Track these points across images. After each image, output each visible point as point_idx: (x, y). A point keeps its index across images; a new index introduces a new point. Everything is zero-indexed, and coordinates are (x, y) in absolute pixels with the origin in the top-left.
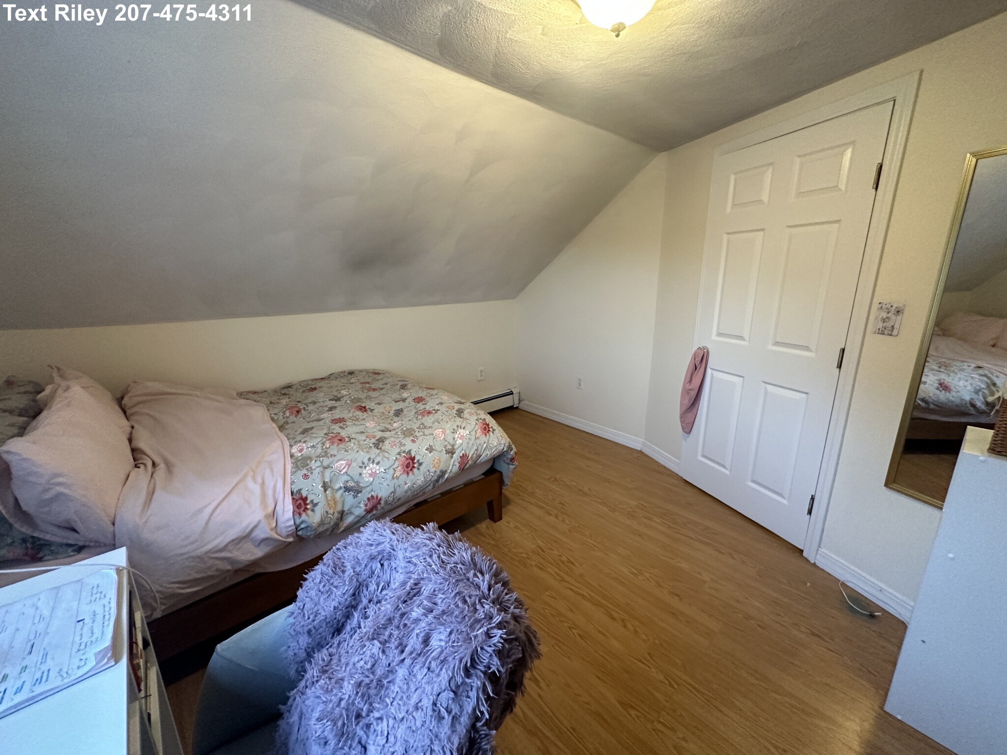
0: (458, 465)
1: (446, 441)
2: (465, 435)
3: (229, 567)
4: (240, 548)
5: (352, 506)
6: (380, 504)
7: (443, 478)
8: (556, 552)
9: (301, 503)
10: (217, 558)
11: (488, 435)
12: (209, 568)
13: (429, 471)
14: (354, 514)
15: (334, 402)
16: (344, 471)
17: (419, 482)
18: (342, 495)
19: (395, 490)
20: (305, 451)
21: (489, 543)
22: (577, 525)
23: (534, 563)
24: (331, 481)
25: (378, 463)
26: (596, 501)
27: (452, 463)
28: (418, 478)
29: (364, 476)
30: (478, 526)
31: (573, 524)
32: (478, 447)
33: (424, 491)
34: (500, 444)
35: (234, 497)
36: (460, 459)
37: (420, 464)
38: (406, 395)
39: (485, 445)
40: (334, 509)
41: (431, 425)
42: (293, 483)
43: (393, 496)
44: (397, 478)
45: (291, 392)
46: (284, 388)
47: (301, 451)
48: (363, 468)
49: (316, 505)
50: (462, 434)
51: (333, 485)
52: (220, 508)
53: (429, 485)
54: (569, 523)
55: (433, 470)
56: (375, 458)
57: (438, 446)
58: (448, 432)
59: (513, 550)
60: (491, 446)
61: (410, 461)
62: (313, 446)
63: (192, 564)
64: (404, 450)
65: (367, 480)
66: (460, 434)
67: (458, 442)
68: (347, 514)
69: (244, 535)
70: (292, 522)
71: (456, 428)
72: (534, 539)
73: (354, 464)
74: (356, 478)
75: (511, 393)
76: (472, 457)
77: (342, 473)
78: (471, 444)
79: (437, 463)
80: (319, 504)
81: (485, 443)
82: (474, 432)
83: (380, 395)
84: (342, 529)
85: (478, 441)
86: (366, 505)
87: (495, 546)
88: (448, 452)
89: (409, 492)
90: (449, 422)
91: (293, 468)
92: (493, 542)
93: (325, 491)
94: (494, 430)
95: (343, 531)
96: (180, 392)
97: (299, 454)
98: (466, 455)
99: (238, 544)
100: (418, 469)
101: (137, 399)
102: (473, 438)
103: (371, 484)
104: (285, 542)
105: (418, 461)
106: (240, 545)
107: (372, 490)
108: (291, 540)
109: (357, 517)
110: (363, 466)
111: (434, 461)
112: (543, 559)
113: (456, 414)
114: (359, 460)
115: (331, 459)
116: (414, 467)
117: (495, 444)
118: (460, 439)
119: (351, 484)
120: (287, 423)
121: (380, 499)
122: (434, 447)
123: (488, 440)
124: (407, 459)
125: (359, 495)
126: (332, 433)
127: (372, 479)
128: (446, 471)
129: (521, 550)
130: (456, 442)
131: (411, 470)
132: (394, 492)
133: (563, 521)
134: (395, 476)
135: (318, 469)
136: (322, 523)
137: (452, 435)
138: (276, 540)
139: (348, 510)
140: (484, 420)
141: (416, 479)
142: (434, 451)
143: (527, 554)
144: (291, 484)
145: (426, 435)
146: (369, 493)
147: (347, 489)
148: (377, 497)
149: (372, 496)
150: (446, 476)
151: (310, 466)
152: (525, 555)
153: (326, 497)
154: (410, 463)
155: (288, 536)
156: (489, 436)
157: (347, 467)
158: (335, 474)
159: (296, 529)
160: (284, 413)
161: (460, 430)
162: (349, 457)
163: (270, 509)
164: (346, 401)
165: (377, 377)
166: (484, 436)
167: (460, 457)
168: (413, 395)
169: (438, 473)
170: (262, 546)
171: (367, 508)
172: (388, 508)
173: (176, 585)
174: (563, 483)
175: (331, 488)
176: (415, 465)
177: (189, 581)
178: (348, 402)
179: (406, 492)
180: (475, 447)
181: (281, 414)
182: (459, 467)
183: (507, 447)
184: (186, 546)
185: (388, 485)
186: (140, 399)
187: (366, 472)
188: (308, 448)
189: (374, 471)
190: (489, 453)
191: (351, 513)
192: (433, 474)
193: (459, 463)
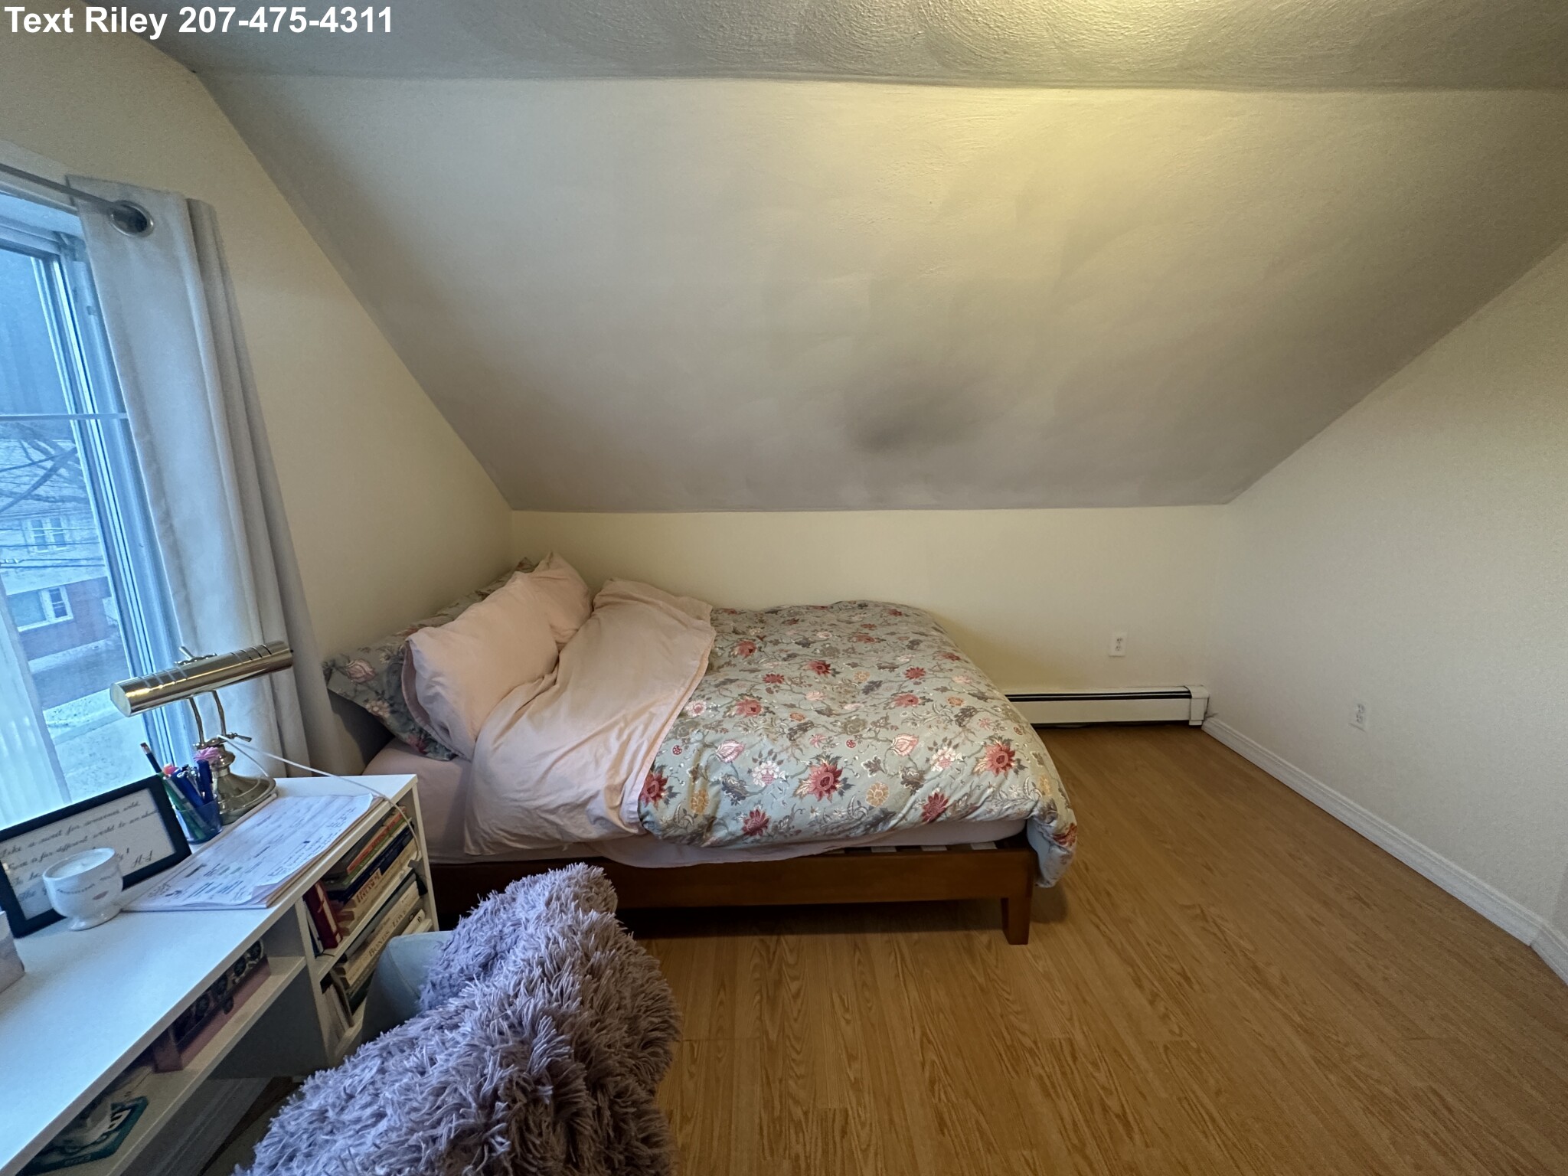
0: (921, 811)
1: (910, 759)
2: (952, 759)
3: (558, 836)
4: (572, 817)
5: (727, 815)
6: (767, 827)
7: (885, 824)
8: (1102, 1077)
9: (656, 786)
10: (546, 820)
11: (1002, 772)
12: (538, 828)
13: (859, 803)
14: (727, 828)
15: (801, 647)
16: (729, 759)
17: (837, 816)
18: (718, 793)
19: (793, 814)
20: (703, 711)
21: (973, 977)
22: (1194, 1045)
23: (1038, 1070)
24: (707, 767)
25: (780, 763)
26: (1286, 1016)
27: (909, 805)
28: (837, 808)
29: (754, 775)
30: (974, 933)
31: (1186, 1037)
32: (971, 791)
33: (848, 833)
34: (1025, 799)
35: (586, 748)
36: (927, 802)
37: (847, 787)
38: (902, 660)
39: (989, 791)
40: (697, 811)
41: (898, 724)
42: (660, 753)
43: (788, 823)
44: (801, 796)
45: (771, 621)
46: (768, 613)
47: (698, 710)
48: (758, 763)
49: (673, 795)
50: (947, 757)
51: (708, 774)
52: (566, 758)
53: (858, 827)
54: (1177, 1031)
55: (868, 804)
56: (779, 753)
57: (891, 765)
58: (921, 744)
59: (1012, 1017)
60: (1004, 796)
61: (831, 775)
62: (715, 709)
63: (522, 816)
64: (828, 753)
65: (757, 783)
66: (943, 754)
67: (934, 769)
68: (719, 824)
69: (579, 802)
70: (635, 808)
71: (939, 742)
72: (1070, 1019)
73: (747, 753)
74: (743, 775)
75: (1187, 695)
76: (954, 805)
77: (726, 760)
78: (958, 780)
79: (878, 794)
80: (678, 796)
81: (989, 787)
82: (973, 759)
83: (870, 651)
84: (708, 843)
85: (976, 780)
86: (746, 822)
87: (982, 990)
88: (906, 781)
89: (818, 827)
90: (934, 729)
91: (671, 732)
92: (981, 980)
93: (695, 779)
94: (1022, 767)
95: (709, 847)
96: (646, 598)
97: (695, 715)
98: (943, 796)
99: (570, 811)
100: (841, 794)
101: (605, 600)
102: (967, 769)
103: (761, 792)
104: (627, 832)
105: (845, 779)
106: (572, 814)
107: (759, 802)
108: (634, 831)
109: (730, 834)
110: (758, 760)
111: (874, 789)
112: (1064, 1074)
113: (956, 716)
114: (757, 748)
115: (719, 735)
116: (834, 788)
117: (1014, 795)
118: (941, 765)
119: (733, 781)
120: (729, 664)
121: (767, 821)
122: (882, 765)
123: (1000, 785)
124: (827, 771)
125: (740, 802)
126: (751, 695)
127: (764, 785)
128: (894, 814)
129: (1025, 1027)
130: (929, 768)
131: (828, 791)
132: (790, 818)
133: (1165, 1017)
134: (799, 792)
135: (696, 744)
136: (673, 824)
137: (927, 753)
138: (614, 825)
139: (722, 819)
140: (1008, 742)
141: (833, 809)
142: (880, 772)
143: (1035, 1043)
144: (657, 756)
145: (878, 740)
146: (755, 804)
147: (727, 788)
148: (764, 815)
149: (757, 811)
150: (893, 822)
151: (690, 736)
152: (1028, 1042)
153: (693, 787)
154: (830, 780)
155: (631, 825)
156: (1006, 776)
157: (735, 754)
158: (715, 759)
159: (641, 820)
160: (732, 649)
161: (945, 748)
162: (744, 740)
163: (618, 780)
164: (815, 650)
165: (893, 619)
166: (992, 774)
167: (930, 797)
168: (912, 663)
169: (876, 812)
170: (597, 825)
171: (747, 826)
172: (778, 838)
173: (505, 835)
174: (1216, 931)
175: (706, 779)
176: (837, 786)
177: (515, 835)
178: (818, 651)
179: (812, 824)
180: (966, 789)
181: (728, 650)
182: (924, 814)
183: (1042, 809)
184: (520, 791)
185: (784, 803)
186: (610, 599)
187: (759, 770)
188: (708, 709)
189: (771, 772)
190: (996, 809)
191: (725, 825)
192: (865, 811)
193: (924, 808)
